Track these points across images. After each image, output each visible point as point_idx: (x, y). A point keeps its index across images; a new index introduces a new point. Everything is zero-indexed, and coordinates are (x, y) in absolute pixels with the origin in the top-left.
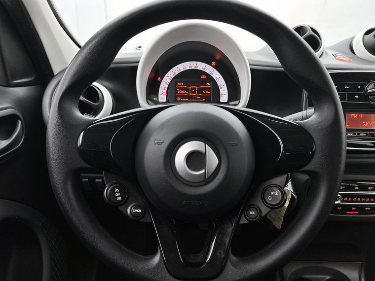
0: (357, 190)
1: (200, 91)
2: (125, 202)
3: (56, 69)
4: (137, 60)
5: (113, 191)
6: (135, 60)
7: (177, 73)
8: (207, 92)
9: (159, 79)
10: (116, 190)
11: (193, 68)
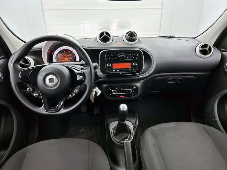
0: (122, 89)
1: (68, 57)
2: (33, 92)
3: (12, 52)
4: (42, 47)
5: (30, 89)
6: (41, 48)
7: (59, 51)
8: (70, 57)
9: (53, 53)
10: (31, 89)
11: (65, 49)
